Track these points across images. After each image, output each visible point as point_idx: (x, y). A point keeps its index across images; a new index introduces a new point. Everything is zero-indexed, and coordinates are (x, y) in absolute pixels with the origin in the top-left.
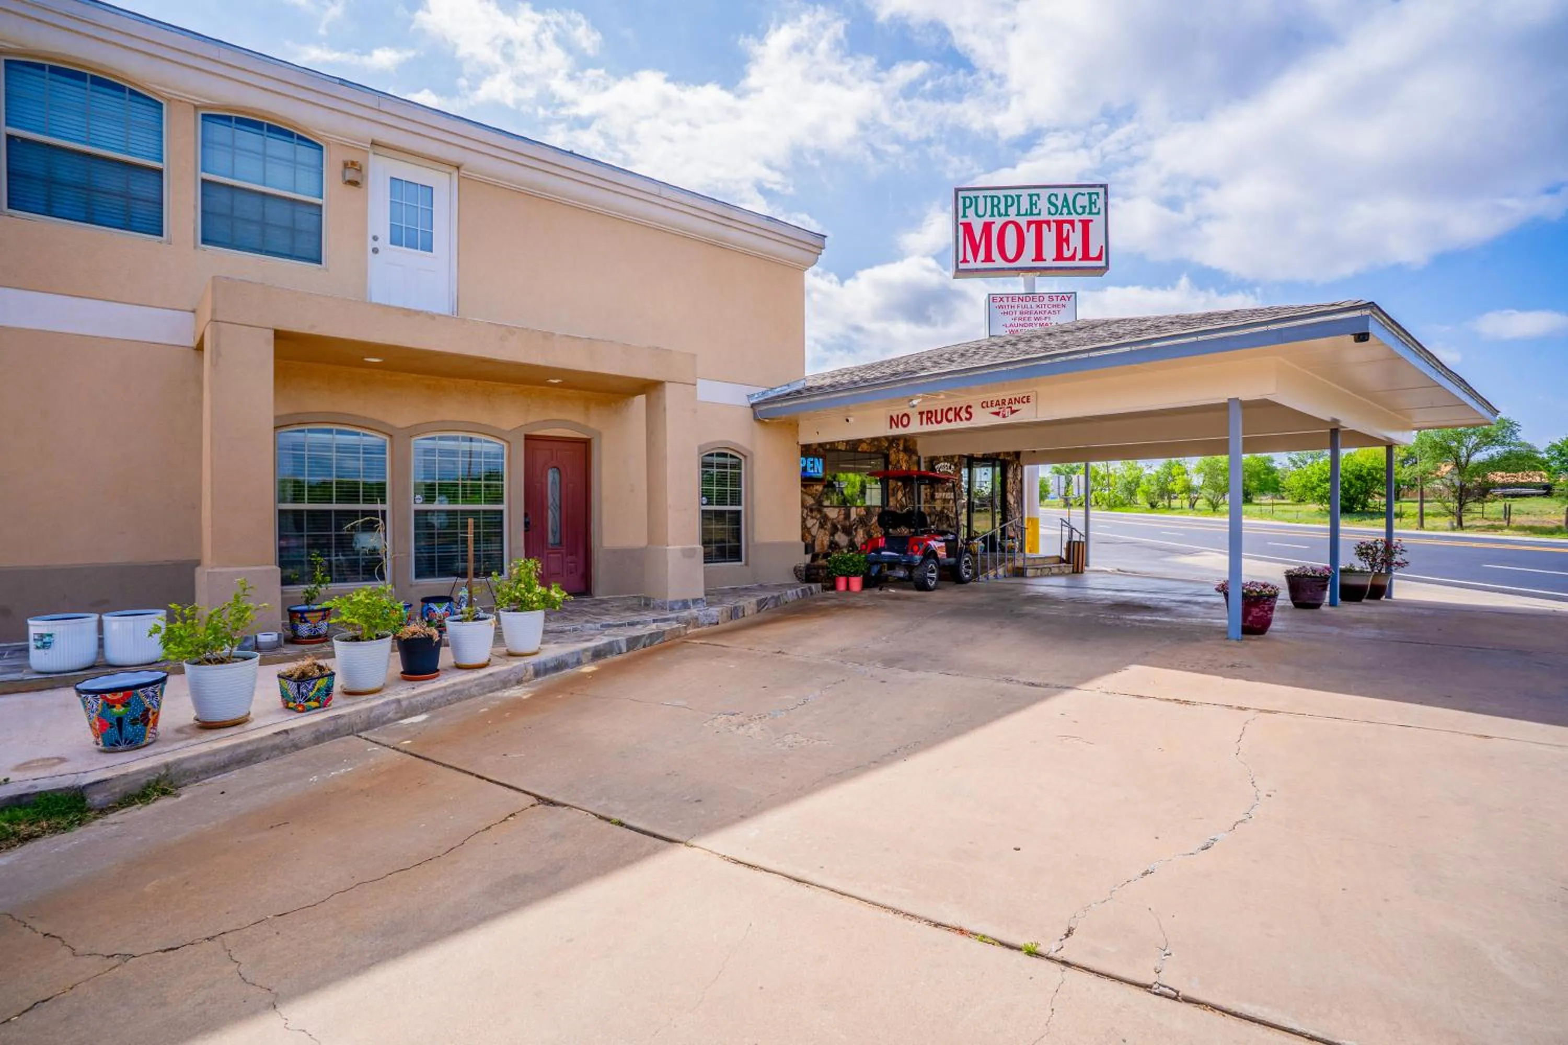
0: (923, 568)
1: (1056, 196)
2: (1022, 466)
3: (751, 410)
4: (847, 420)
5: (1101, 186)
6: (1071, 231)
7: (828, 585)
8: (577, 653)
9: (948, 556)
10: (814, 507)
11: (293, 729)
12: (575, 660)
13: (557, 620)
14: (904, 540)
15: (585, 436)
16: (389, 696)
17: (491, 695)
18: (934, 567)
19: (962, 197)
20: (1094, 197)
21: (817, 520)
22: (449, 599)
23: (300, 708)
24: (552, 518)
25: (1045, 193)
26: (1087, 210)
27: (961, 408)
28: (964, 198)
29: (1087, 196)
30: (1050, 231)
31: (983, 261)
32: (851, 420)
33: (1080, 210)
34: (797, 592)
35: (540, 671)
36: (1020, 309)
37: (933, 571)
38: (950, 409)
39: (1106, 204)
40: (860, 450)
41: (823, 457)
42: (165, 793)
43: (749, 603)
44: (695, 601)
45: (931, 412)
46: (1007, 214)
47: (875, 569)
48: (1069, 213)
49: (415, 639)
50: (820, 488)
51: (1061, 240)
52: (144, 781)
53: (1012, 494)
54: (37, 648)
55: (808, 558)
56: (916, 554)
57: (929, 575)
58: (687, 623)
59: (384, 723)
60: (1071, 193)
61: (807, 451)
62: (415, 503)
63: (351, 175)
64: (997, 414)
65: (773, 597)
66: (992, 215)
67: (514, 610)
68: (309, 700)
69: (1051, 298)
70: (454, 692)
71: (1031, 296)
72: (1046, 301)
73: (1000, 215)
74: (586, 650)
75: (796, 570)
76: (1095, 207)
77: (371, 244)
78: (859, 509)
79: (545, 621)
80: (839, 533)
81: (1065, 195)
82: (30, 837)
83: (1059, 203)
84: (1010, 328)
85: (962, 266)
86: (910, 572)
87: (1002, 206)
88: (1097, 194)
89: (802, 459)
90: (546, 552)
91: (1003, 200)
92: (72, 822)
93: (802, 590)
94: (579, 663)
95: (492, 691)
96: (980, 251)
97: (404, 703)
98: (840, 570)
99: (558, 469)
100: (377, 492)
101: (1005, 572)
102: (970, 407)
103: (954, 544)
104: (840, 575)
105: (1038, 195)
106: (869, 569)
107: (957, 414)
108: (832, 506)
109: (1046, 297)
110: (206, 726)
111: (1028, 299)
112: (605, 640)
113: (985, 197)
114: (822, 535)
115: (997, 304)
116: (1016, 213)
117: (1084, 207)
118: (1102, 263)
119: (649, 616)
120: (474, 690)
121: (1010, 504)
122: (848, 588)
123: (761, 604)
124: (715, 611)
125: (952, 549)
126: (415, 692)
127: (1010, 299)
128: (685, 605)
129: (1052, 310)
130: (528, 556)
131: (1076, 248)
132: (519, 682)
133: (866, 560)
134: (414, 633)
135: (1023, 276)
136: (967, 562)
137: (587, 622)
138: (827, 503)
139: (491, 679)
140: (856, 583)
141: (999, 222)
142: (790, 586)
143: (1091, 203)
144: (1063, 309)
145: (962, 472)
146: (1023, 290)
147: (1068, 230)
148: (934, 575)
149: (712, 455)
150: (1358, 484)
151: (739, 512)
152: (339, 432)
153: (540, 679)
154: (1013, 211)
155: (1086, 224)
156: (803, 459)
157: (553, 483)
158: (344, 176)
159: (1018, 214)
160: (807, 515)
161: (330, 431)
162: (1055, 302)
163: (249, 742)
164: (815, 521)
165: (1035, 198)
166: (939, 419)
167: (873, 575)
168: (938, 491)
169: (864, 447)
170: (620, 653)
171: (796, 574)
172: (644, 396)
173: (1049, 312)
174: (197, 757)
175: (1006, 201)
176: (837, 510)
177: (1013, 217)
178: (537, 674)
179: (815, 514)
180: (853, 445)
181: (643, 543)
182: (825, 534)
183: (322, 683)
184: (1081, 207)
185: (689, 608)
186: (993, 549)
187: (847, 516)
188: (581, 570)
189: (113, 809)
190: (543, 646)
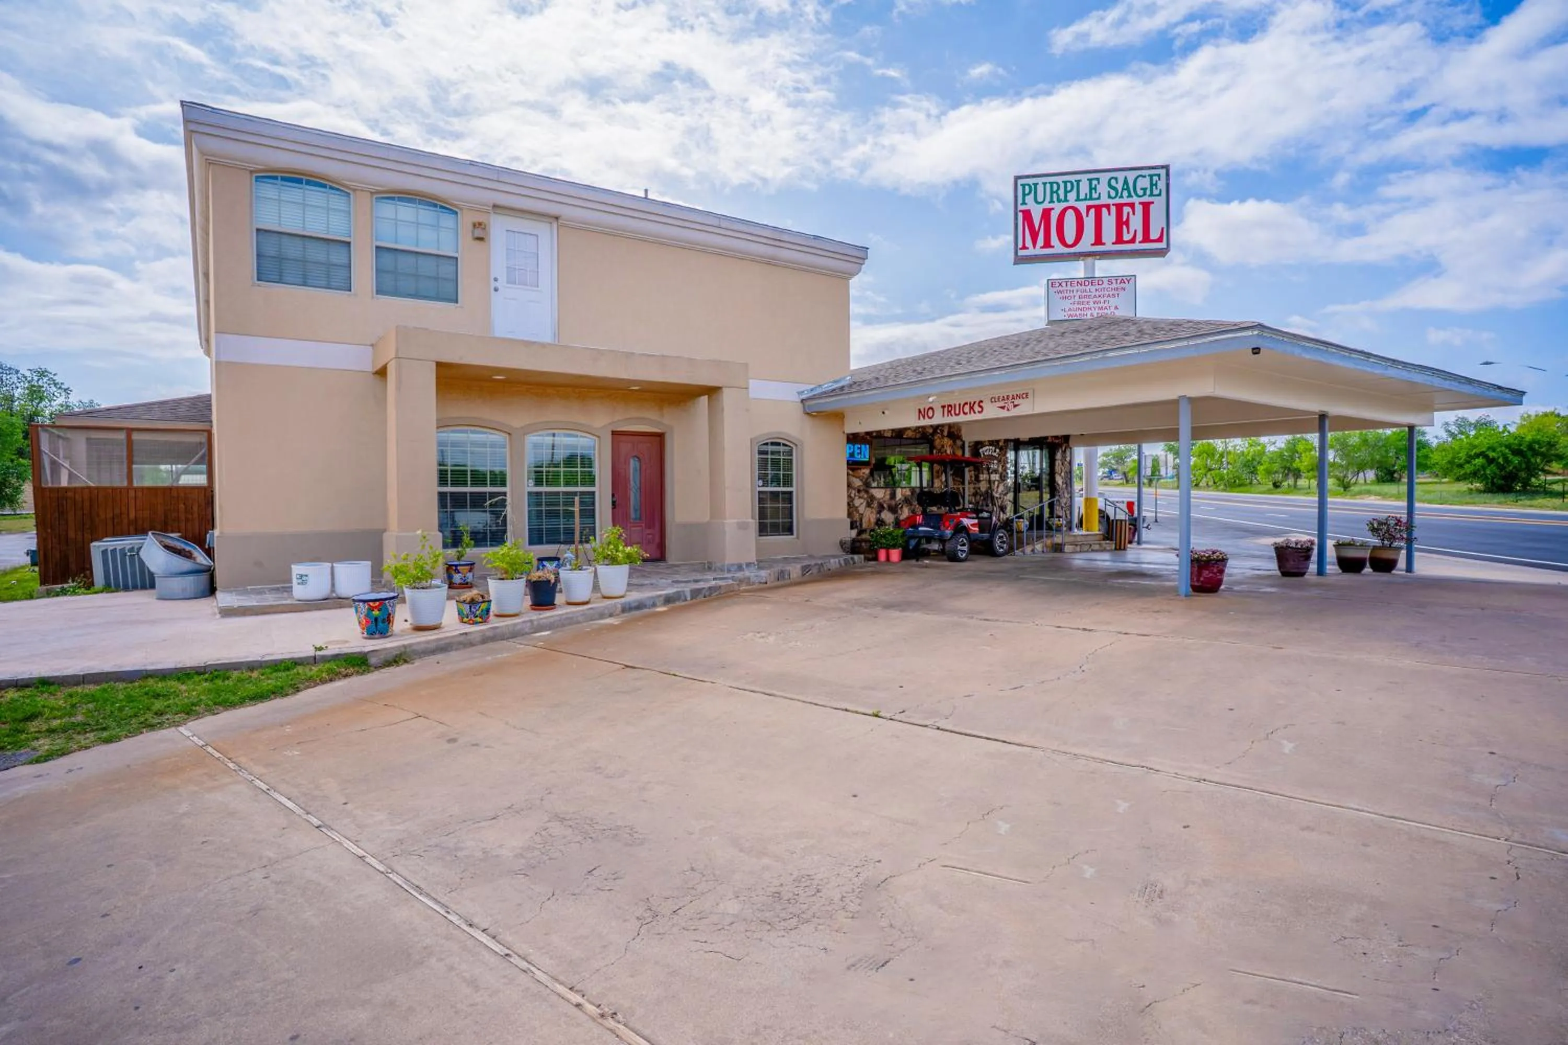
0: (953, 541)
1: (1116, 179)
2: (1071, 448)
3: (801, 405)
4: (883, 413)
5: (1162, 167)
6: (1131, 213)
7: (870, 556)
8: (652, 598)
9: (981, 531)
10: (862, 488)
11: (470, 633)
12: (651, 603)
13: (638, 577)
14: (940, 517)
15: (659, 431)
16: (525, 618)
17: (591, 622)
18: (965, 541)
19: (1022, 185)
20: (1155, 178)
21: (865, 499)
22: (557, 559)
23: (471, 622)
24: (634, 497)
25: (1104, 177)
26: (1148, 192)
27: (975, 403)
28: (1023, 186)
29: (1148, 178)
30: (1109, 214)
31: (1041, 248)
32: (886, 412)
33: (1140, 193)
34: (839, 561)
35: (626, 609)
36: (1079, 293)
37: (964, 545)
38: (966, 403)
39: (1168, 185)
40: (905, 436)
41: (870, 443)
42: (406, 661)
43: (795, 571)
44: (748, 565)
45: (950, 406)
46: (1066, 200)
47: (913, 543)
48: (1130, 196)
49: (540, 581)
50: (867, 471)
51: (1121, 223)
52: (395, 653)
53: (1060, 475)
54: (299, 584)
55: (854, 533)
56: (947, 529)
57: (959, 547)
58: (741, 581)
59: (523, 635)
60: (1131, 176)
61: (853, 439)
62: (528, 486)
63: (478, 233)
64: (1003, 408)
65: (816, 565)
66: (1052, 201)
67: (607, 565)
68: (477, 617)
69: (1110, 282)
70: (567, 618)
71: (1090, 280)
72: (1105, 285)
73: (1059, 200)
74: (660, 596)
75: (842, 544)
76: (1157, 188)
77: (493, 284)
78: (904, 490)
79: (629, 578)
80: (885, 511)
81: (1126, 178)
82: (346, 676)
83: (1119, 187)
84: (1069, 313)
85: (1022, 253)
86: (944, 546)
87: (1061, 192)
88: (1159, 175)
89: (848, 445)
90: (629, 525)
91: (1062, 186)
92: (364, 671)
93: (845, 560)
94: (654, 605)
95: (592, 620)
96: (1039, 238)
97: (535, 623)
98: (881, 544)
99: (638, 458)
100: (499, 479)
101: (1043, 548)
102: (981, 401)
103: (989, 520)
104: (881, 548)
105: (1098, 179)
106: (907, 542)
107: (971, 408)
108: (878, 487)
109: (1105, 280)
110: (419, 629)
111: (1087, 283)
112: (675, 590)
113: (1045, 184)
114: (869, 512)
115: (1055, 289)
116: (1075, 198)
117: (1144, 190)
118: (1162, 245)
119: (709, 576)
120: (580, 619)
121: (1058, 485)
122: (888, 559)
123: (806, 568)
124: (763, 573)
125: (984, 526)
126: (541, 616)
127: (1069, 284)
128: (740, 568)
129: (1111, 293)
130: (614, 525)
131: (1136, 231)
132: (611, 615)
133: (904, 534)
134: (540, 577)
135: (1083, 260)
136: (1001, 537)
137: (661, 578)
138: (874, 484)
139: (591, 611)
140: (895, 554)
141: (1058, 208)
142: (834, 557)
143: (1152, 185)
144: (1121, 293)
145: (1008, 455)
146: (1082, 275)
147: (1128, 214)
148: (965, 548)
149: (766, 444)
150: (1516, 460)
151: (791, 493)
152: (472, 432)
153: (626, 615)
154: (1072, 196)
155: (1146, 206)
156: (850, 445)
157: (635, 470)
158: (473, 233)
159: (1078, 199)
160: (855, 495)
161: (466, 432)
162: (1114, 286)
163: (447, 638)
164: (862, 501)
165: (1094, 182)
166: (957, 412)
167: (911, 547)
168: (983, 473)
169: (909, 434)
170: (686, 600)
171: (842, 547)
172: (706, 397)
173: (1109, 296)
174: (419, 643)
175: (1066, 187)
176: (883, 491)
177: (1072, 203)
178: (624, 610)
179: (862, 494)
180: (899, 434)
181: (707, 519)
182: (872, 512)
183: (484, 606)
184: (1141, 189)
185: (743, 570)
186: (1040, 527)
187: (893, 496)
188: (657, 540)
189: (381, 667)
190: (628, 593)
